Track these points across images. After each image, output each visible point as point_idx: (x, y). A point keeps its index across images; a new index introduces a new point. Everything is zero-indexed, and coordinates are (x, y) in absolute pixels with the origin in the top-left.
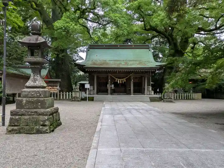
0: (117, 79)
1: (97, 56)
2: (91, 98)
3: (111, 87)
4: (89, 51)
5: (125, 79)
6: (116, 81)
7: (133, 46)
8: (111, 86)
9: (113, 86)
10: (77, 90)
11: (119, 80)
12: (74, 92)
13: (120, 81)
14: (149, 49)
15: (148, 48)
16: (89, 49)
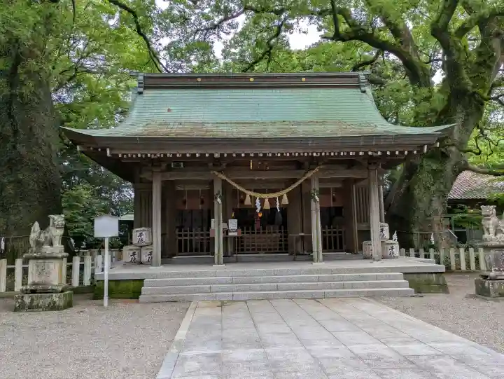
0: (249, 193)
1: (169, 110)
2: (132, 285)
3: (226, 231)
4: (140, 97)
5: (284, 193)
6: (248, 201)
7: (304, 79)
8: (223, 227)
9: (233, 224)
10: (47, 249)
11: (258, 196)
12: (36, 258)
13: (262, 201)
14: (363, 89)
15: (359, 87)
16: (141, 90)
